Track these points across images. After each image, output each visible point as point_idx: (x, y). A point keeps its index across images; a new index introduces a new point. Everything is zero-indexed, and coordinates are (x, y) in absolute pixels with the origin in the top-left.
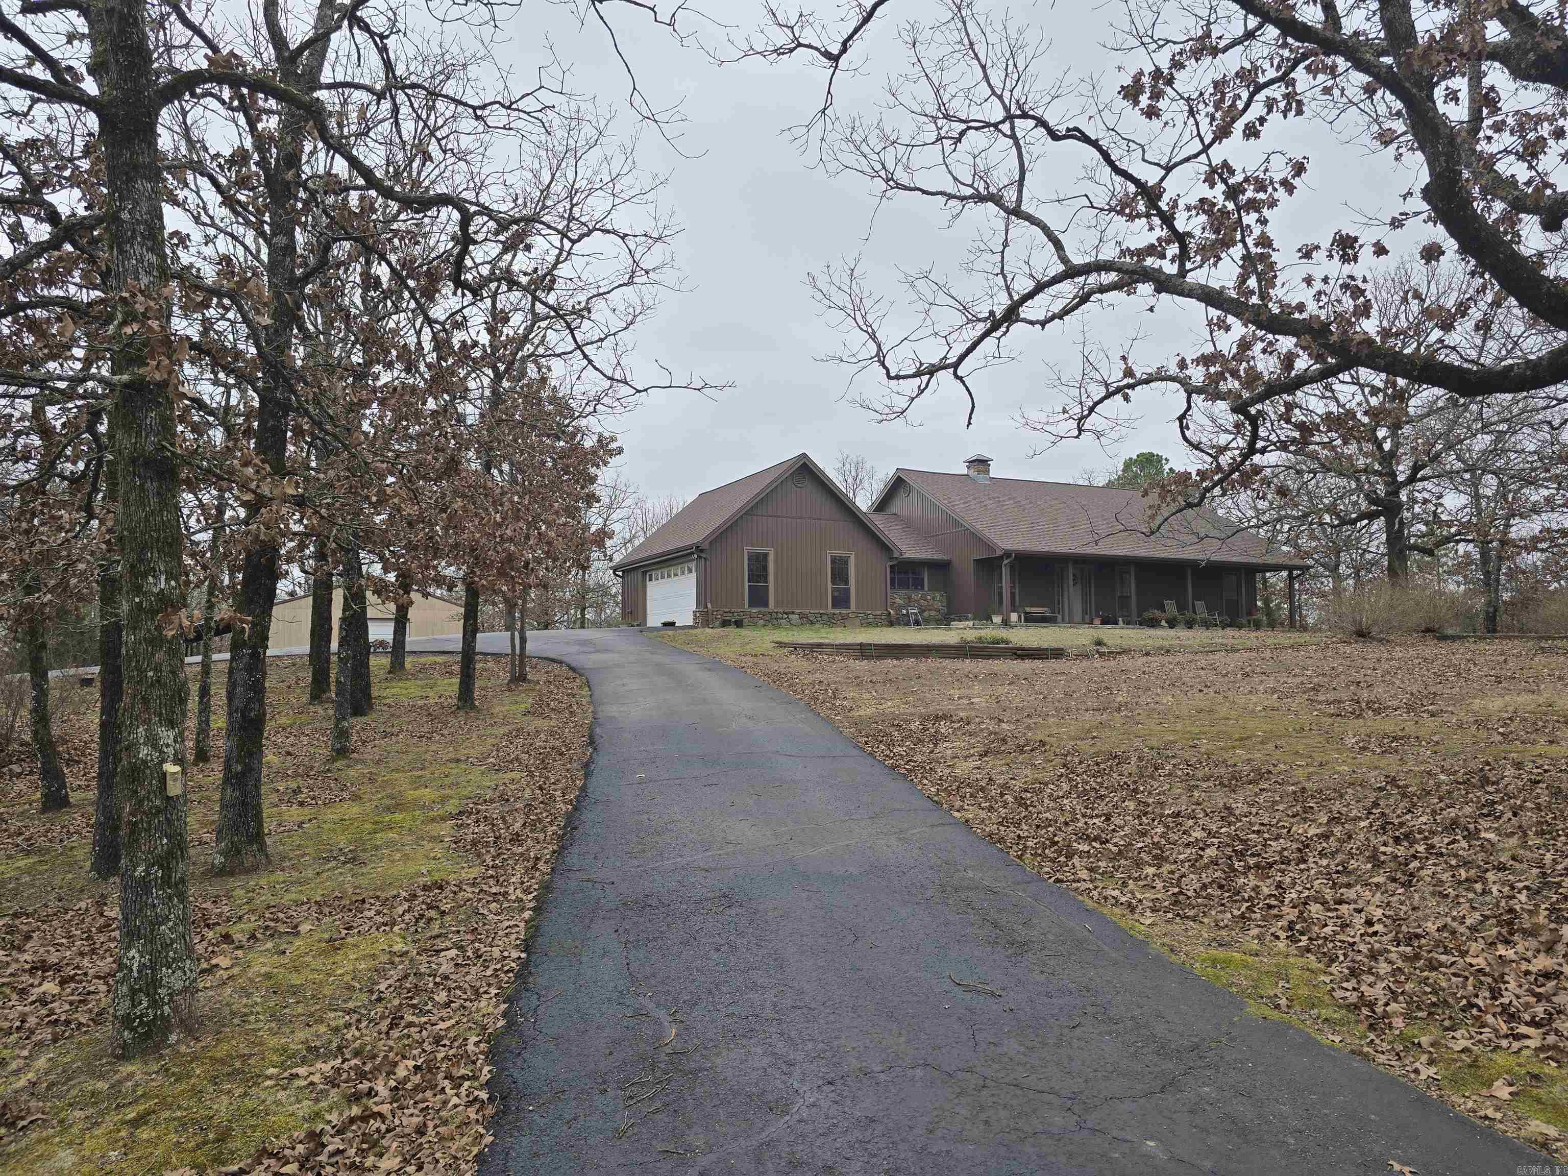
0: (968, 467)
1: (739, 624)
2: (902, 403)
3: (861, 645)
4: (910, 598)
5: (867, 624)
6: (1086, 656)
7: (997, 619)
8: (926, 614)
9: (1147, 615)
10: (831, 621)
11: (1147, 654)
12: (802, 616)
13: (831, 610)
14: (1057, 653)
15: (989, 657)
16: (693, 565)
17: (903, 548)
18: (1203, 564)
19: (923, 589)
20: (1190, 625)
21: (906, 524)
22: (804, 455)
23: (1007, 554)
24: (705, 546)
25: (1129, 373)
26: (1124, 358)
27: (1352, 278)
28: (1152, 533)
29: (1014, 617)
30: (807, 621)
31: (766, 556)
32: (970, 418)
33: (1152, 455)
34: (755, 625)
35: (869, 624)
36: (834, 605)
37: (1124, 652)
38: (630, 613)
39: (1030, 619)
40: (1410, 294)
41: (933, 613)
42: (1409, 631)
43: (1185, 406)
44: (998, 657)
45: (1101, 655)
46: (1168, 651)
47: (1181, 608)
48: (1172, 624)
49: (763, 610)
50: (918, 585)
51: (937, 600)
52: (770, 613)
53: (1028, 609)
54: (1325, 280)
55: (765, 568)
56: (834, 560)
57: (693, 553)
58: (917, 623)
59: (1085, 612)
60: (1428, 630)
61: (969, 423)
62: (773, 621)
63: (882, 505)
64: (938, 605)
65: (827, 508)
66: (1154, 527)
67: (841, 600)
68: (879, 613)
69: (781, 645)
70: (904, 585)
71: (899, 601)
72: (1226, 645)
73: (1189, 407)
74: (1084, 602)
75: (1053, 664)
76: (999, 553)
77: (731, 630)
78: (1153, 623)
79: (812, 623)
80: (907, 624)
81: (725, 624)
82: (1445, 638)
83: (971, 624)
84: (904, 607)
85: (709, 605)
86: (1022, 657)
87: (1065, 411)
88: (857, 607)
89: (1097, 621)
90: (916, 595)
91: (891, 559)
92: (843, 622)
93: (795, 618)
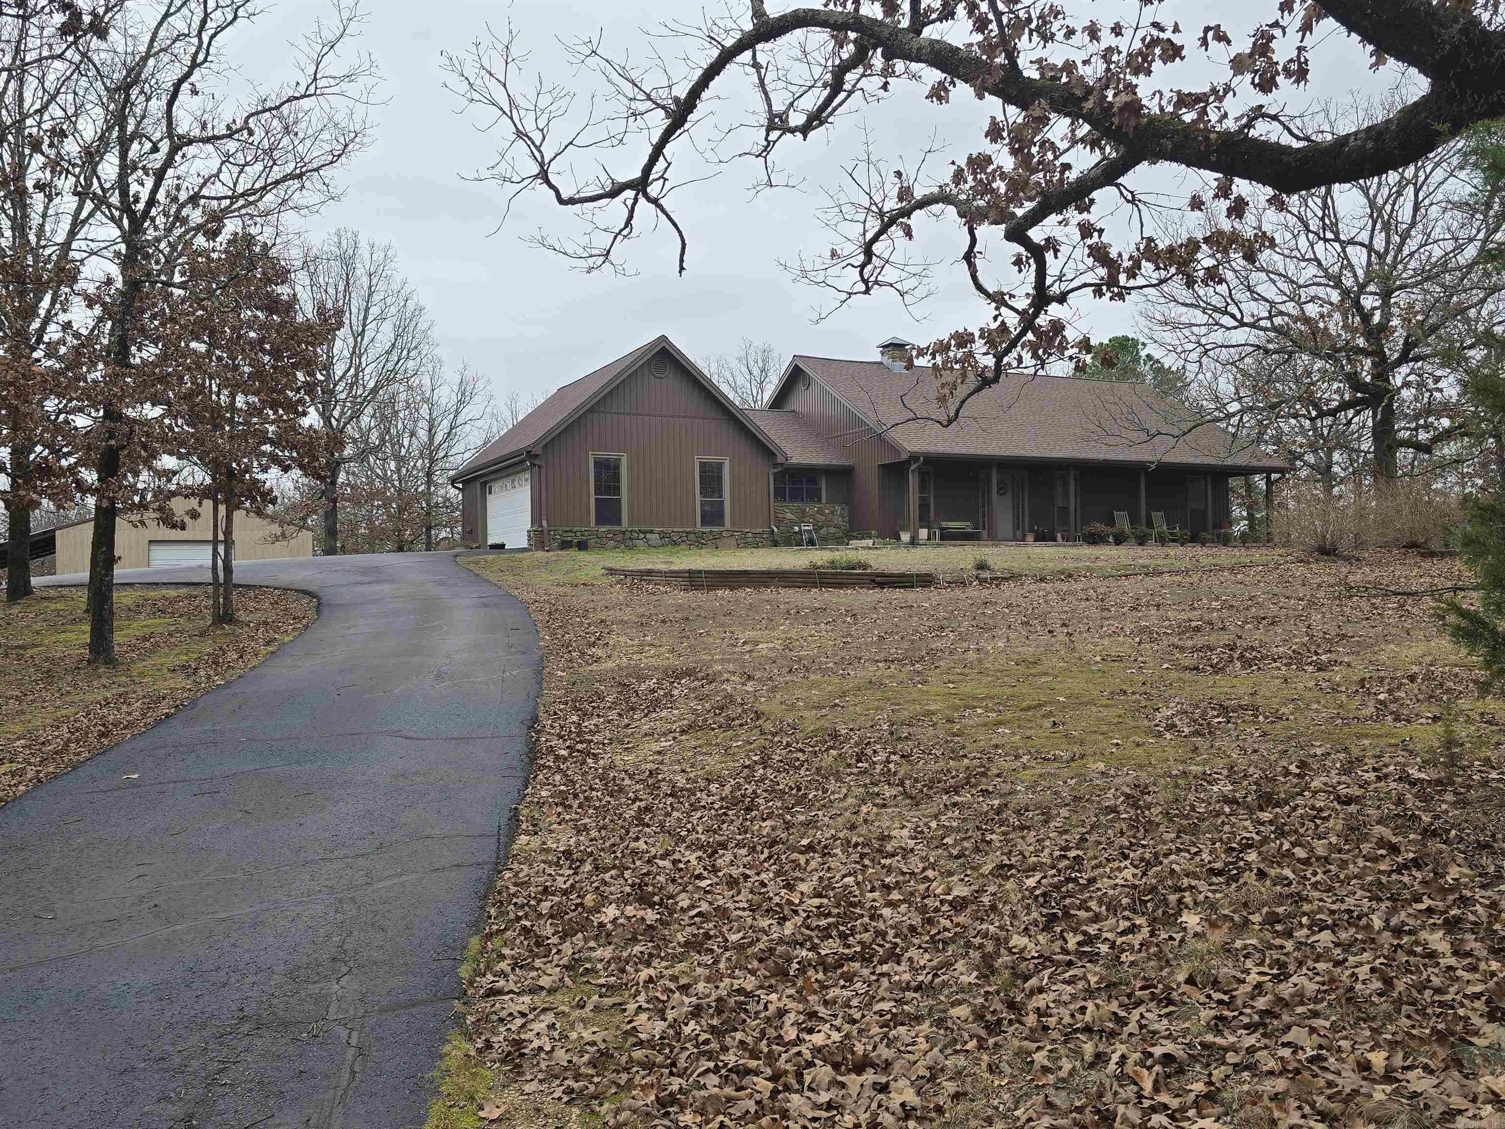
0: (883, 354)
1: (582, 546)
3: (689, 572)
4: (803, 512)
5: (744, 543)
6: (962, 584)
7: (905, 537)
8: (823, 531)
9: (1087, 529)
10: (698, 542)
11: (1042, 580)
12: (663, 535)
13: (699, 528)
14: (925, 580)
15: (841, 585)
16: (528, 475)
17: (789, 453)
18: (1153, 466)
19: (820, 500)
20: (1142, 541)
21: (803, 422)
22: (663, 338)
23: (914, 457)
24: (538, 451)
25: (905, 193)
26: (899, 174)
28: (950, 422)
29: (923, 533)
30: (670, 541)
32: (682, 260)
33: (1126, 339)
34: (603, 547)
35: (747, 545)
36: (704, 523)
37: (1014, 577)
38: (471, 532)
39: (948, 536)
40: (1210, 34)
41: (832, 530)
42: (1386, 545)
44: (852, 585)
45: (982, 581)
46: (1070, 576)
47: (1134, 520)
48: (1119, 540)
49: (618, 528)
50: (814, 496)
51: (838, 514)
52: (624, 533)
53: (944, 524)
54: (1117, 30)
55: (617, 477)
57: (523, 461)
58: (811, 542)
59: (1016, 526)
60: (1413, 545)
61: (682, 269)
62: (626, 542)
63: (780, 400)
64: (839, 520)
65: (693, 402)
67: (712, 516)
68: (760, 530)
69: (612, 571)
70: (796, 496)
71: (789, 516)
72: (1147, 567)
73: (973, 241)
74: (1016, 516)
75: (914, 596)
76: (904, 456)
77: (573, 553)
78: (1094, 539)
79: (675, 544)
80: (799, 544)
81: (565, 545)
82: (1432, 554)
83: (870, 542)
84: (797, 524)
85: (544, 523)
86: (882, 586)
87: (834, 254)
88: (733, 524)
89: (1030, 538)
90: (812, 508)
91: (776, 465)
92: (715, 542)
93: (654, 538)
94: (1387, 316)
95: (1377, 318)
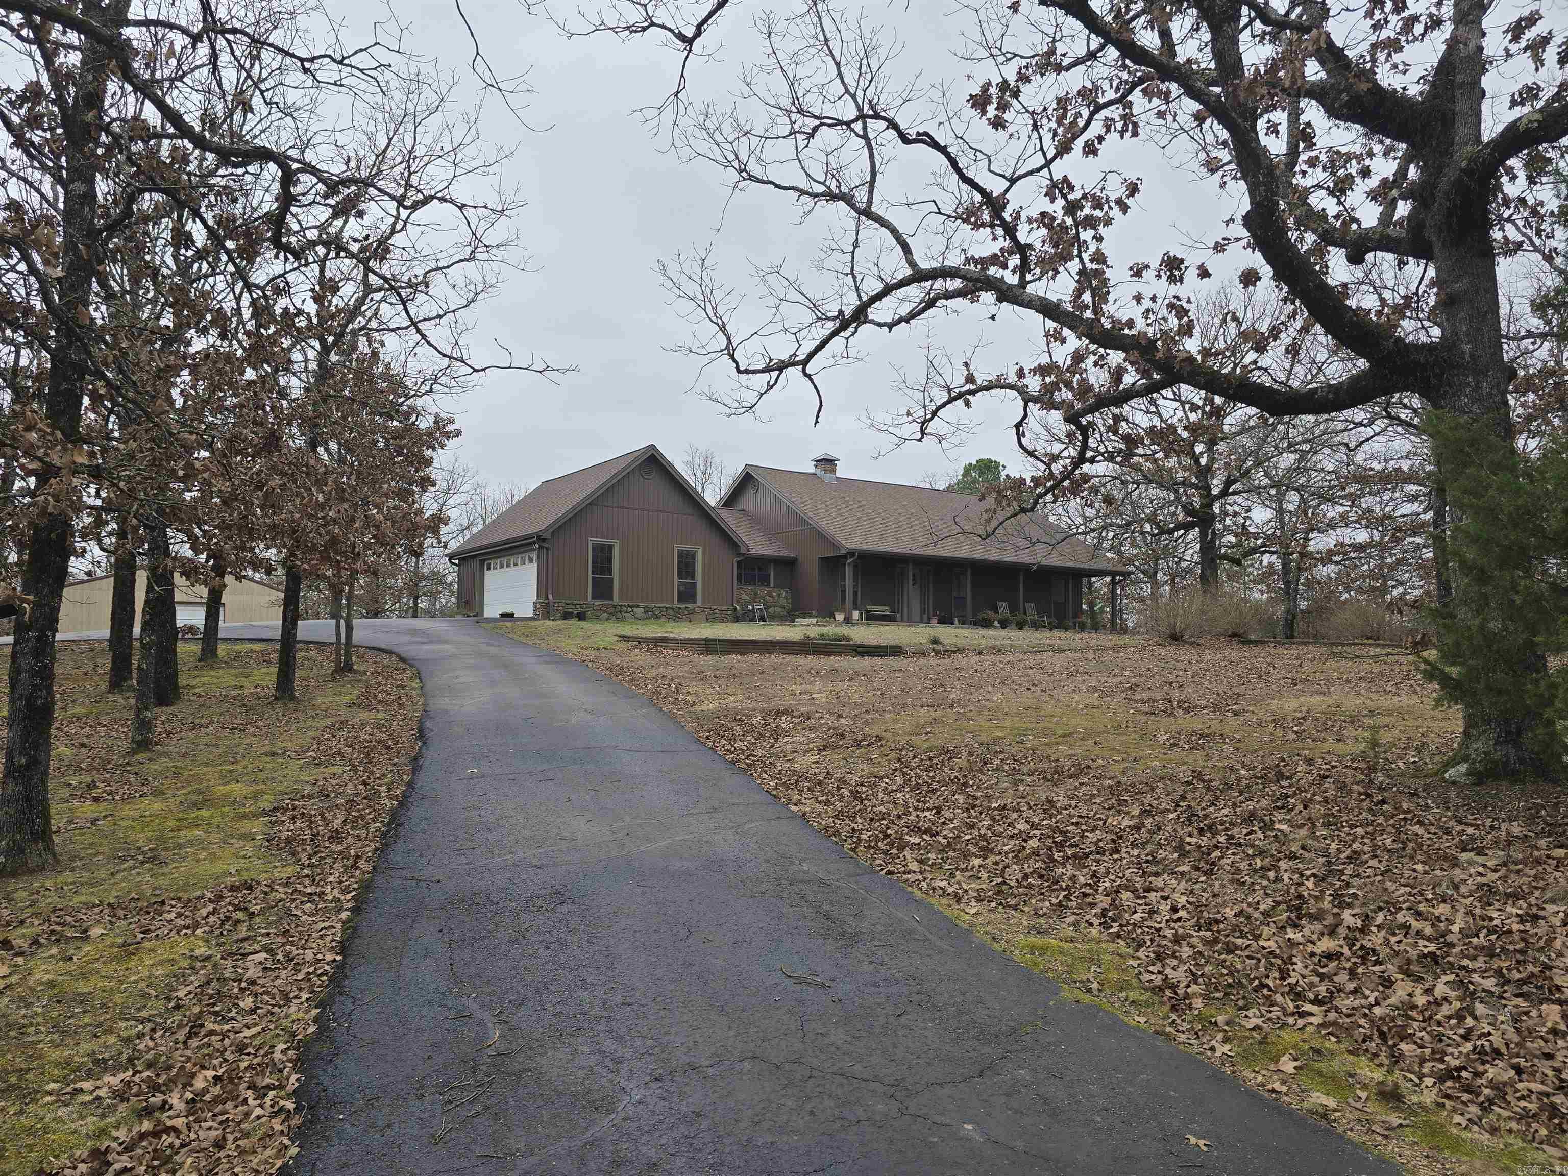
0: (816, 466)
1: (581, 617)
2: (751, 398)
3: (706, 640)
4: (756, 594)
5: (712, 619)
6: (922, 654)
7: (840, 617)
8: (771, 610)
9: (981, 616)
10: (677, 616)
11: (980, 653)
12: (647, 610)
13: (676, 604)
14: (896, 651)
15: (829, 654)
16: (534, 556)
17: (751, 544)
18: (1035, 568)
19: (768, 585)
20: (1021, 626)
21: (755, 520)
22: (652, 447)
23: (851, 553)
24: (548, 535)
25: (970, 379)
26: (966, 365)
27: (1177, 298)
28: (988, 536)
29: (856, 614)
30: (652, 615)
31: (611, 547)
32: (818, 416)
33: (990, 461)
34: (598, 618)
35: (714, 620)
36: (680, 600)
37: (960, 650)
38: (467, 602)
39: (871, 618)
40: (1229, 317)
41: (778, 610)
42: (1218, 636)
43: (1022, 413)
44: (839, 654)
45: (937, 653)
46: (999, 651)
47: (1013, 609)
48: (1004, 625)
49: (606, 602)
50: (765, 581)
51: (782, 597)
52: (615, 607)
53: (869, 608)
54: (1153, 299)
55: (610, 560)
56: (681, 554)
57: (534, 543)
58: (762, 619)
59: (923, 611)
60: (1234, 635)
61: (817, 422)
62: (616, 614)
63: (731, 500)
64: (783, 601)
65: (673, 500)
66: (990, 530)
67: (687, 595)
68: (724, 608)
69: (625, 638)
70: (750, 581)
71: (744, 597)
72: (1053, 646)
73: (1025, 416)
74: (922, 602)
75: (892, 661)
76: (843, 552)
77: (573, 622)
78: (986, 624)
79: (657, 617)
80: (752, 620)
81: (566, 616)
82: (1250, 642)
83: (814, 621)
84: (750, 603)
85: (550, 597)
86: (862, 654)
87: (909, 414)
88: (703, 602)
89: (934, 621)
90: (762, 591)
91: (739, 555)
92: (688, 617)
93: (639, 612)
94: (1212, 460)
95: (1203, 461)
